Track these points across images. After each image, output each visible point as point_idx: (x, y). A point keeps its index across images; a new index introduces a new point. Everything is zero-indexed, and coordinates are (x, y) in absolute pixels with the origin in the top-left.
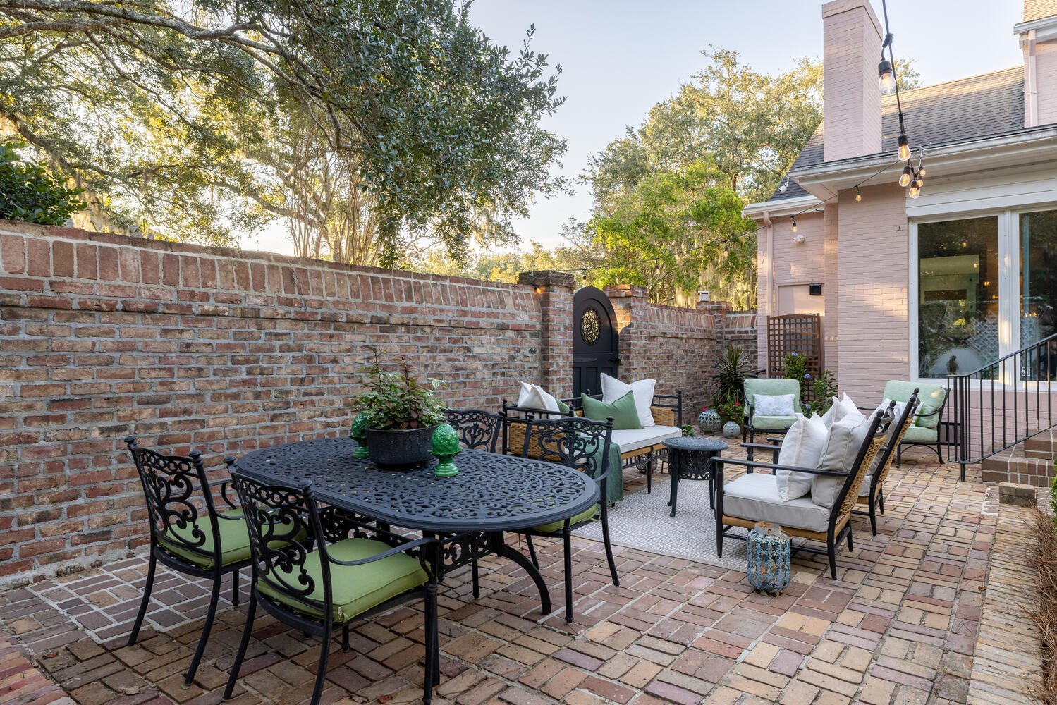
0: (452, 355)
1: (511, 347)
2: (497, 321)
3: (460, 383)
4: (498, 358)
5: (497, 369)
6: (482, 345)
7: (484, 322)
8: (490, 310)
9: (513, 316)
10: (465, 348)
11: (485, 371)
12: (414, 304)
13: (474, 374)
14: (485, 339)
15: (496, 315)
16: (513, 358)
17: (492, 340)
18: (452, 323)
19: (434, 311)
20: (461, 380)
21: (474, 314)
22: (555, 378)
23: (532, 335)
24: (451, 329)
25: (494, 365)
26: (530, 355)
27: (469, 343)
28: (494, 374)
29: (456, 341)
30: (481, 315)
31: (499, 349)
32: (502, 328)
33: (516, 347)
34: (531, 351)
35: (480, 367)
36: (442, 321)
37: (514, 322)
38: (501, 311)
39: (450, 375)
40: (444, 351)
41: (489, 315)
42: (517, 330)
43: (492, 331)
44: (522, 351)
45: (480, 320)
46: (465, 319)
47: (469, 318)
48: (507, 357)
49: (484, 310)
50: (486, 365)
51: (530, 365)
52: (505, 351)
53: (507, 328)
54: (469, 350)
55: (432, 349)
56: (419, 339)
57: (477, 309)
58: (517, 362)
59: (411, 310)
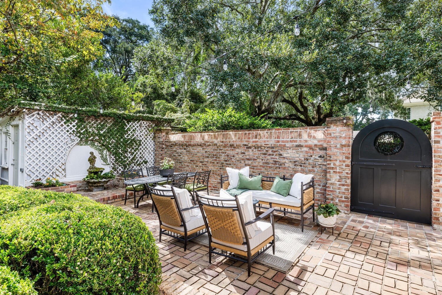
0: (273, 157)
1: (306, 155)
2: (295, 144)
3: (277, 167)
4: (298, 159)
5: (297, 163)
6: (288, 153)
7: (288, 145)
8: (292, 139)
9: (306, 141)
10: (279, 154)
11: (290, 164)
12: (257, 140)
13: (284, 164)
14: (289, 151)
15: (295, 141)
16: (307, 160)
17: (294, 152)
18: (272, 145)
19: (265, 141)
20: (277, 166)
21: (283, 142)
22: (332, 171)
23: (320, 149)
24: (273, 148)
25: (295, 162)
26: (319, 159)
27: (281, 153)
28: (295, 165)
29: (275, 152)
30: (288, 142)
31: (298, 155)
32: (300, 146)
33: (309, 154)
34: (320, 157)
35: (287, 162)
36: (268, 145)
37: (306, 144)
38: (298, 139)
39: (273, 164)
40: (270, 155)
41: (291, 141)
42: (310, 148)
43: (294, 148)
44: (313, 156)
45: (286, 144)
46: (278, 144)
47: (281, 143)
48: (303, 159)
49: (289, 140)
50: (291, 161)
51: (319, 163)
52: (301, 156)
53: (302, 146)
54: (281, 155)
55: (265, 154)
56: (259, 151)
57: (285, 140)
58: (311, 161)
59: (256, 142)
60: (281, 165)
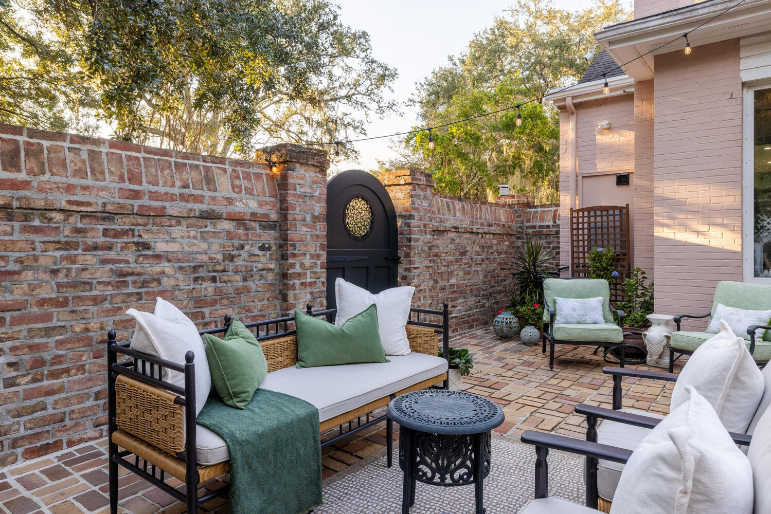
0: (112, 255)
1: (228, 243)
2: (198, 207)
3: (130, 295)
4: (205, 258)
5: (202, 273)
6: (174, 240)
7: (173, 209)
8: (186, 191)
9: (230, 201)
10: (137, 244)
11: (180, 276)
12: (22, 176)
13: (159, 281)
14: (177, 231)
15: (199, 199)
16: (231, 258)
17: (192, 233)
18: (109, 208)
19: (69, 188)
20: (131, 289)
21: (153, 196)
22: (297, 282)
23: (263, 228)
24: (107, 216)
25: (195, 268)
26: (261, 253)
27: (146, 237)
28: (196, 279)
29: (117, 234)
30: (172, 198)
31: (204, 246)
32: (210, 216)
33: (236, 242)
34: (262, 248)
35: (169, 271)
36: (89, 204)
37: (231, 209)
38: (207, 193)
39: (108, 283)
40: (95, 248)
41: (183, 198)
42: (239, 220)
43: (193, 221)
44: (247, 248)
45: (167, 204)
46: (137, 203)
47: (145, 201)
48: (219, 257)
49: (176, 191)
50: (181, 268)
51: (260, 266)
52: (215, 248)
53: (219, 217)
54: (146, 246)
55: (67, 246)
56: (37, 230)
57: (161, 189)
58: (239, 262)
59: (14, 185)
60: (144, 284)
